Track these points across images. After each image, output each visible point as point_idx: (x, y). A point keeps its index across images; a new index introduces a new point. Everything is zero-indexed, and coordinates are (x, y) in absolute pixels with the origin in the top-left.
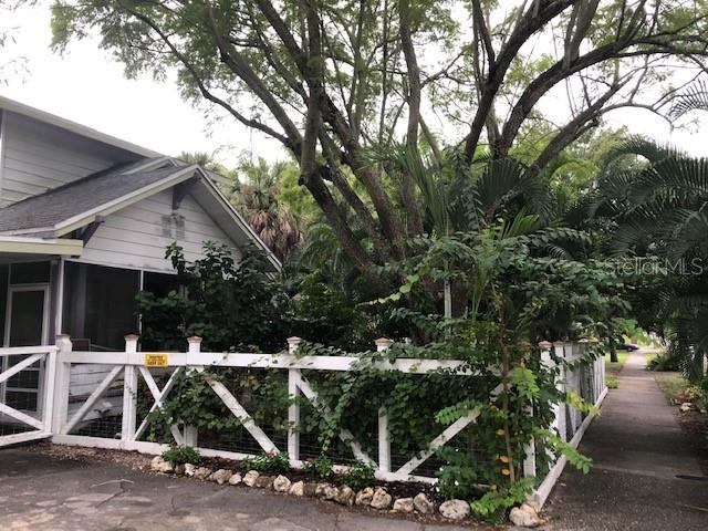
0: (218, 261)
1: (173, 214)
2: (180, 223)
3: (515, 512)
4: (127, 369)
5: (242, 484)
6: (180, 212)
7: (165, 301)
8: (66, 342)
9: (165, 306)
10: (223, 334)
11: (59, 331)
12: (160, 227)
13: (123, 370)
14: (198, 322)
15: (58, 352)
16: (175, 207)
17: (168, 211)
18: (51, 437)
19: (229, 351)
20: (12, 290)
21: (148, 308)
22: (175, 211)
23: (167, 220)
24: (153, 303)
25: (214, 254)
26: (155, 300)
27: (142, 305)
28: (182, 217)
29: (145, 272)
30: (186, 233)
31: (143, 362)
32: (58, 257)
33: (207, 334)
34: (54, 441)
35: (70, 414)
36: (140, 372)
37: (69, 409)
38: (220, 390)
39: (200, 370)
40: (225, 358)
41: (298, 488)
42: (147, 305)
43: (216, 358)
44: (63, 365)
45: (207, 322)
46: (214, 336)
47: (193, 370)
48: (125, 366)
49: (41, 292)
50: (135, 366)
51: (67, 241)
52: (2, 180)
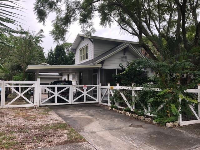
3: (167, 123)
5: (121, 113)
8: (100, 84)
11: (99, 82)
20: (93, 74)
22: (124, 55)
28: (126, 57)
29: (117, 69)
30: (127, 60)
32: (98, 68)
34: (99, 103)
38: (122, 94)
41: (130, 115)
44: (100, 89)
47: (117, 90)
48: (108, 89)
49: (97, 75)
50: (109, 89)
51: (98, 65)
52: (94, 52)
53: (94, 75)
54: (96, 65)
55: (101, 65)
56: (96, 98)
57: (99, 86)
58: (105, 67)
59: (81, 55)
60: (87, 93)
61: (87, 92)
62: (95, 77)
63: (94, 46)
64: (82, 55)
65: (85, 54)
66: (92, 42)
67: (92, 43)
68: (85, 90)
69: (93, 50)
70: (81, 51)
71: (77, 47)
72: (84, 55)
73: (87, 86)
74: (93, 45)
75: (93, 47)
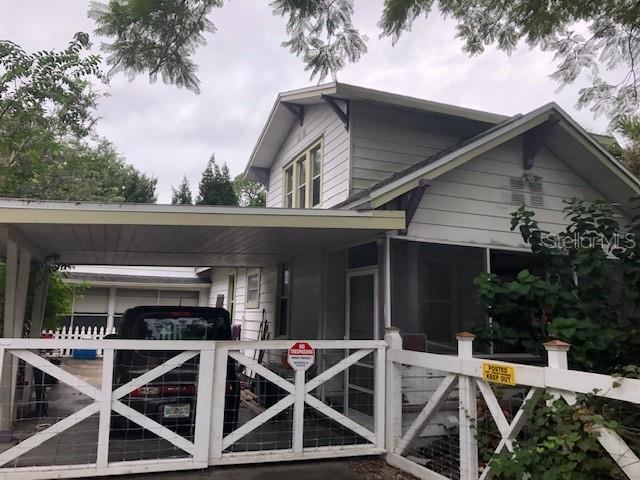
0: (591, 227)
1: (525, 175)
2: (535, 185)
4: (461, 380)
6: (534, 171)
7: (514, 286)
8: (395, 337)
9: (513, 293)
10: (611, 336)
11: (388, 324)
12: (510, 193)
13: (456, 381)
14: (566, 317)
15: (387, 348)
16: (527, 166)
17: (518, 173)
18: (384, 454)
19: (625, 374)
20: (349, 275)
21: (491, 296)
22: (527, 172)
23: (517, 183)
24: (497, 289)
25: (583, 217)
26: (501, 286)
27: (484, 292)
28: (537, 178)
29: (491, 250)
30: (545, 198)
31: (480, 374)
33: (581, 335)
34: (388, 460)
35: (405, 427)
36: (478, 388)
37: (404, 419)
39: (571, 401)
40: (616, 385)
42: (490, 291)
43: (599, 384)
44: (392, 365)
45: (581, 316)
46: (594, 339)
47: (557, 397)
48: (458, 376)
49: (371, 277)
50: (472, 379)
51: (386, 213)
52: (353, 169)
53: (352, 279)
54: (370, 214)
55: (402, 214)
56: (372, 429)
57: (388, 348)
58: (424, 232)
59: (290, 189)
60: (313, 393)
61: (314, 383)
62: (363, 292)
63: (353, 138)
64: (294, 192)
65: (307, 184)
66: (345, 118)
67: (344, 125)
68: (300, 375)
69: (347, 154)
70: (290, 172)
71: (276, 158)
72: (303, 190)
73: (315, 344)
74: (348, 135)
75: (347, 144)
